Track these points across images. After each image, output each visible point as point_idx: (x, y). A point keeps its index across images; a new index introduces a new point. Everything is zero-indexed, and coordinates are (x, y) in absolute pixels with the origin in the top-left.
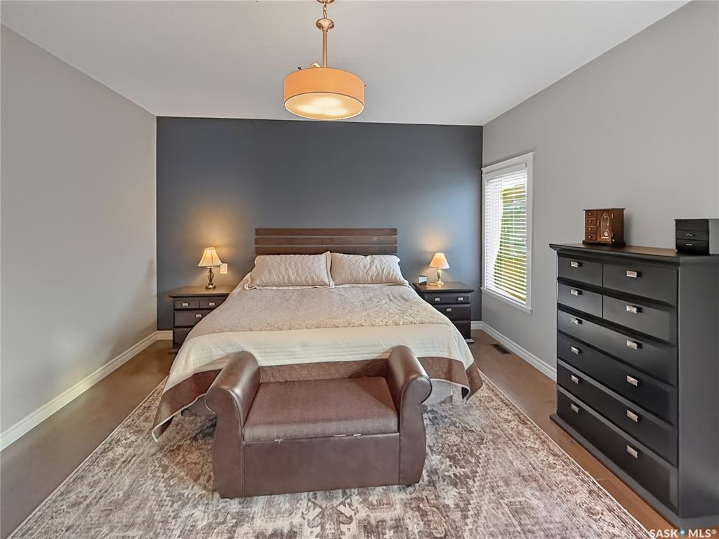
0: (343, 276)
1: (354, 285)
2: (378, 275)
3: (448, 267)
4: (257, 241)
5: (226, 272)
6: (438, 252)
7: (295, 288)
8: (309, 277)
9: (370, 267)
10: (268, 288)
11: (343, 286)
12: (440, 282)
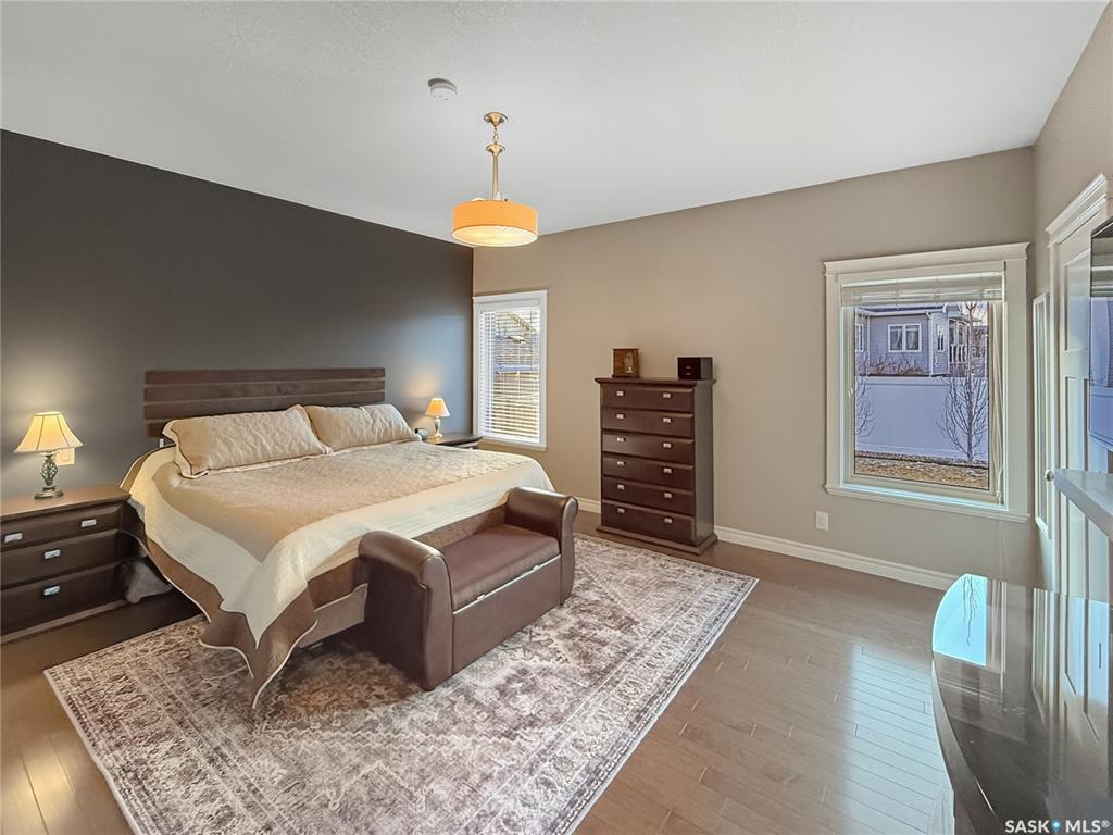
0: (342, 438)
1: (357, 448)
2: (386, 430)
3: (448, 415)
4: (148, 395)
5: (73, 462)
6: (434, 396)
7: (273, 464)
8: (294, 444)
9: (374, 421)
10: (229, 470)
11: (343, 451)
12: (438, 434)
